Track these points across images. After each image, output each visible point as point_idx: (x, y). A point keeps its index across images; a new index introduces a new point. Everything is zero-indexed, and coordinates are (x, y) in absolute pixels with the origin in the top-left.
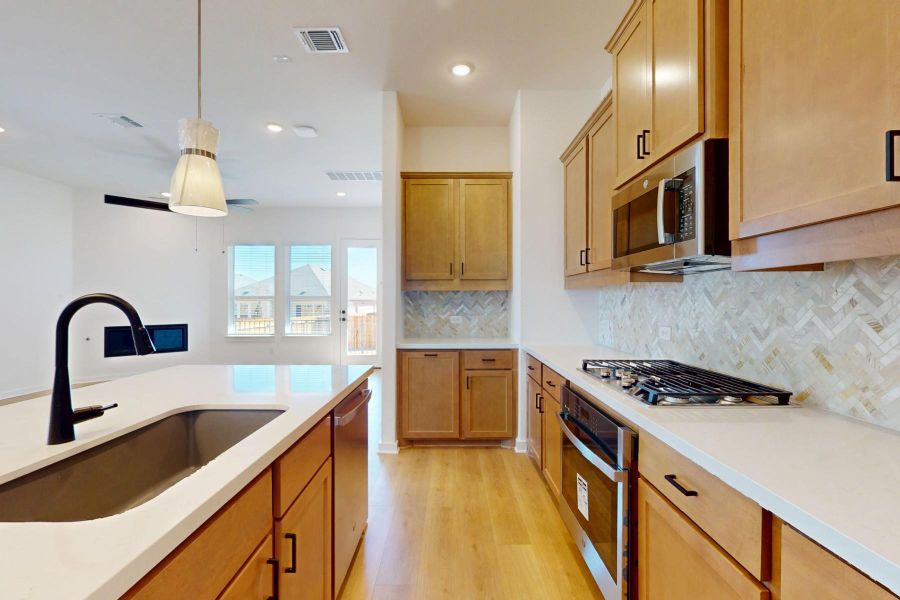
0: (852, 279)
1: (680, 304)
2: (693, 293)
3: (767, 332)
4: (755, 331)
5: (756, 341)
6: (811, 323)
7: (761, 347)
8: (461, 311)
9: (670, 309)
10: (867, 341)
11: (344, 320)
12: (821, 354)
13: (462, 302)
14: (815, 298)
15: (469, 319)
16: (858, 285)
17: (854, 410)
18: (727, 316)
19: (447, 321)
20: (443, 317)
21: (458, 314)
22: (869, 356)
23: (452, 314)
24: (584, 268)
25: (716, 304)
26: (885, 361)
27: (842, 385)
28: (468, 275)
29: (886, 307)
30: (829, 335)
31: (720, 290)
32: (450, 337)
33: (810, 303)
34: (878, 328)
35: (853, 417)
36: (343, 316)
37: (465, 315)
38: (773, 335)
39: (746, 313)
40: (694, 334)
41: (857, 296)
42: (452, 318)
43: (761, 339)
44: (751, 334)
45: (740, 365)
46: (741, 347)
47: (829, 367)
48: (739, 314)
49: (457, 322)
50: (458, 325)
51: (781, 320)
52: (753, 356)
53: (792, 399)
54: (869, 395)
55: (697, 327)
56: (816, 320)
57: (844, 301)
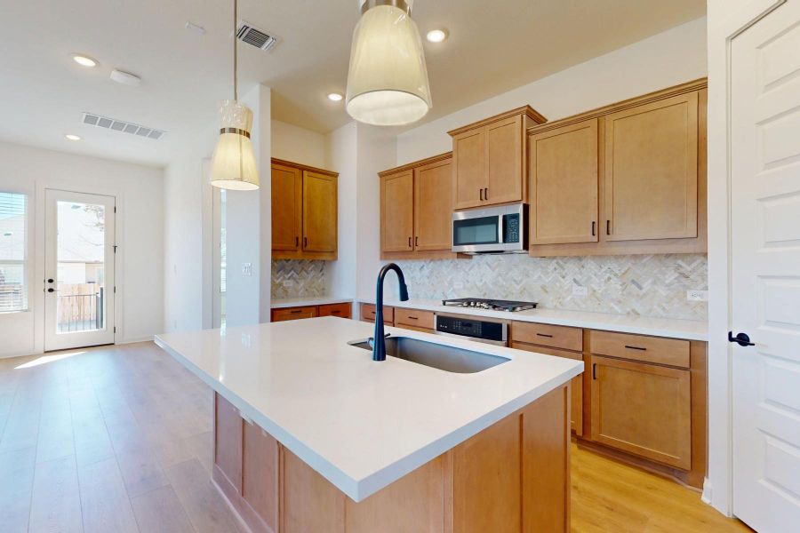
0: (555, 261)
1: (470, 270)
2: (479, 265)
3: (521, 281)
4: (515, 281)
5: (515, 285)
6: (540, 277)
7: (518, 287)
8: (292, 275)
9: (462, 273)
10: (560, 282)
11: (51, 290)
12: (544, 288)
13: (292, 269)
14: (542, 268)
15: (297, 283)
16: (557, 263)
17: (555, 306)
18: (500, 275)
19: (281, 284)
20: (278, 282)
21: (289, 279)
22: (561, 287)
23: (284, 279)
24: (411, 249)
25: (493, 270)
26: (566, 288)
27: (551, 298)
28: (309, 247)
29: (566, 271)
30: (547, 281)
31: (496, 263)
32: (283, 298)
33: (540, 269)
34: (563, 277)
35: (555, 308)
36: (49, 286)
37: (295, 279)
38: (524, 282)
39: (510, 273)
40: (479, 284)
41: (557, 267)
42: (284, 282)
43: (518, 284)
44: (513, 282)
45: (507, 296)
46: (508, 288)
47: (547, 292)
48: (507, 274)
49: (288, 285)
50: (289, 288)
51: (527, 276)
52: (514, 291)
53: (538, 306)
54: (561, 300)
55: (481, 280)
56: (542, 276)
57: (552, 268)
